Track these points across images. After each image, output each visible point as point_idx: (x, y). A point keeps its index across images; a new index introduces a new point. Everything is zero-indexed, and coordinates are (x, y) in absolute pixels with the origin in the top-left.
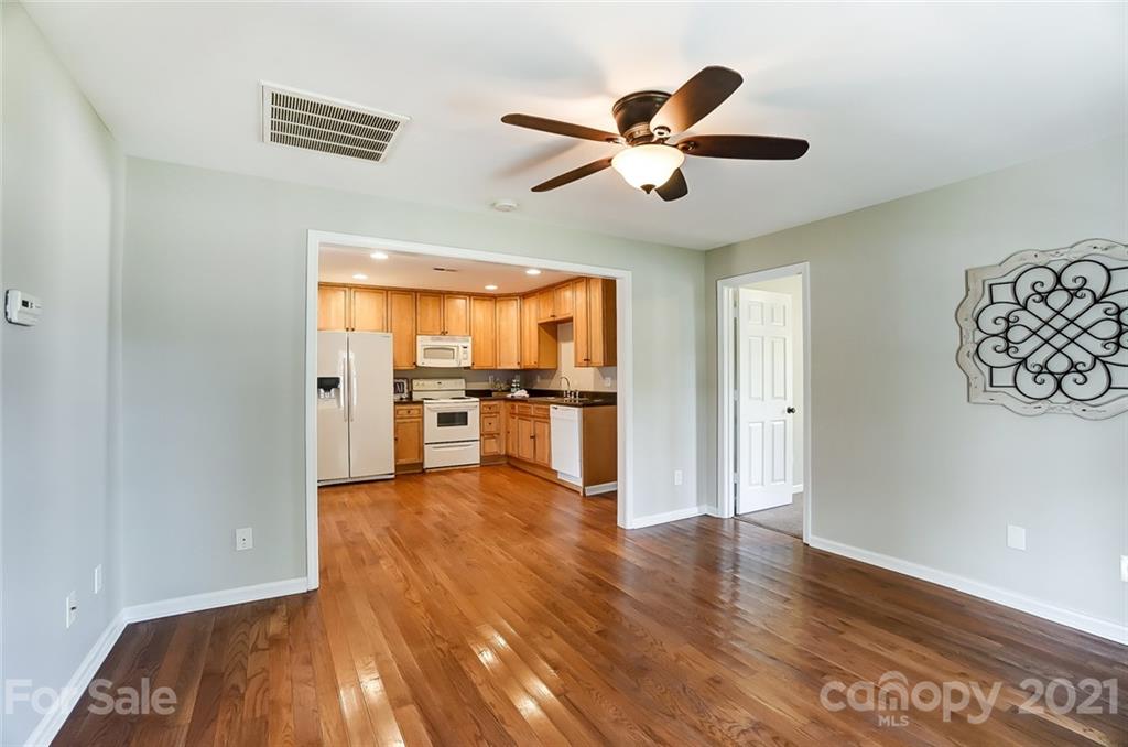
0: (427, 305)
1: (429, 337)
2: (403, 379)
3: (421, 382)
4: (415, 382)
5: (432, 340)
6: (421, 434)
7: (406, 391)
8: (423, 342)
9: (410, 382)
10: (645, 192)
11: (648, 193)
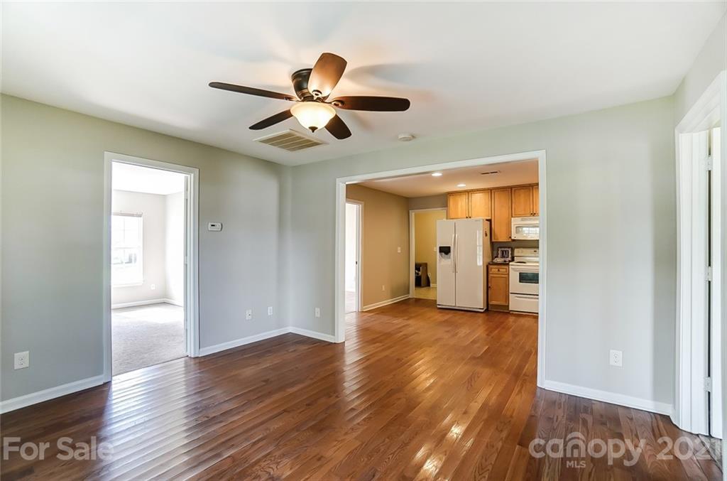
0: (520, 195)
1: (520, 219)
2: (509, 248)
3: (520, 250)
4: (516, 250)
5: (522, 220)
6: (508, 286)
7: (510, 256)
8: (516, 222)
9: (513, 251)
10: (311, 130)
11: (313, 132)
